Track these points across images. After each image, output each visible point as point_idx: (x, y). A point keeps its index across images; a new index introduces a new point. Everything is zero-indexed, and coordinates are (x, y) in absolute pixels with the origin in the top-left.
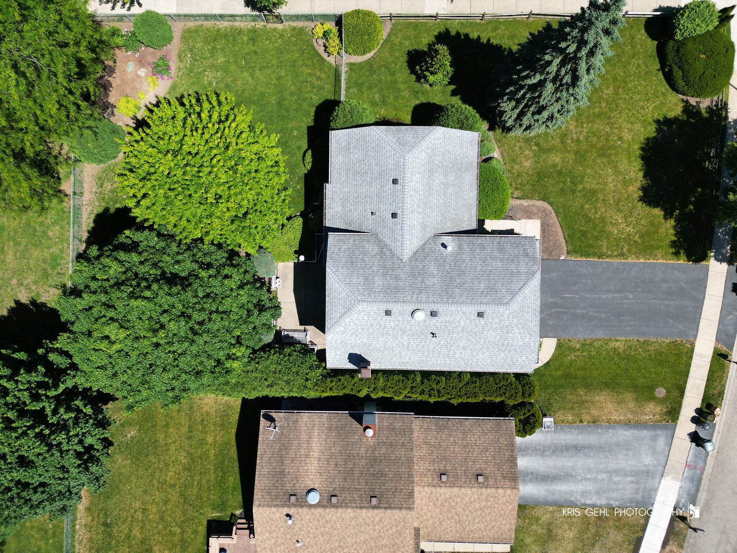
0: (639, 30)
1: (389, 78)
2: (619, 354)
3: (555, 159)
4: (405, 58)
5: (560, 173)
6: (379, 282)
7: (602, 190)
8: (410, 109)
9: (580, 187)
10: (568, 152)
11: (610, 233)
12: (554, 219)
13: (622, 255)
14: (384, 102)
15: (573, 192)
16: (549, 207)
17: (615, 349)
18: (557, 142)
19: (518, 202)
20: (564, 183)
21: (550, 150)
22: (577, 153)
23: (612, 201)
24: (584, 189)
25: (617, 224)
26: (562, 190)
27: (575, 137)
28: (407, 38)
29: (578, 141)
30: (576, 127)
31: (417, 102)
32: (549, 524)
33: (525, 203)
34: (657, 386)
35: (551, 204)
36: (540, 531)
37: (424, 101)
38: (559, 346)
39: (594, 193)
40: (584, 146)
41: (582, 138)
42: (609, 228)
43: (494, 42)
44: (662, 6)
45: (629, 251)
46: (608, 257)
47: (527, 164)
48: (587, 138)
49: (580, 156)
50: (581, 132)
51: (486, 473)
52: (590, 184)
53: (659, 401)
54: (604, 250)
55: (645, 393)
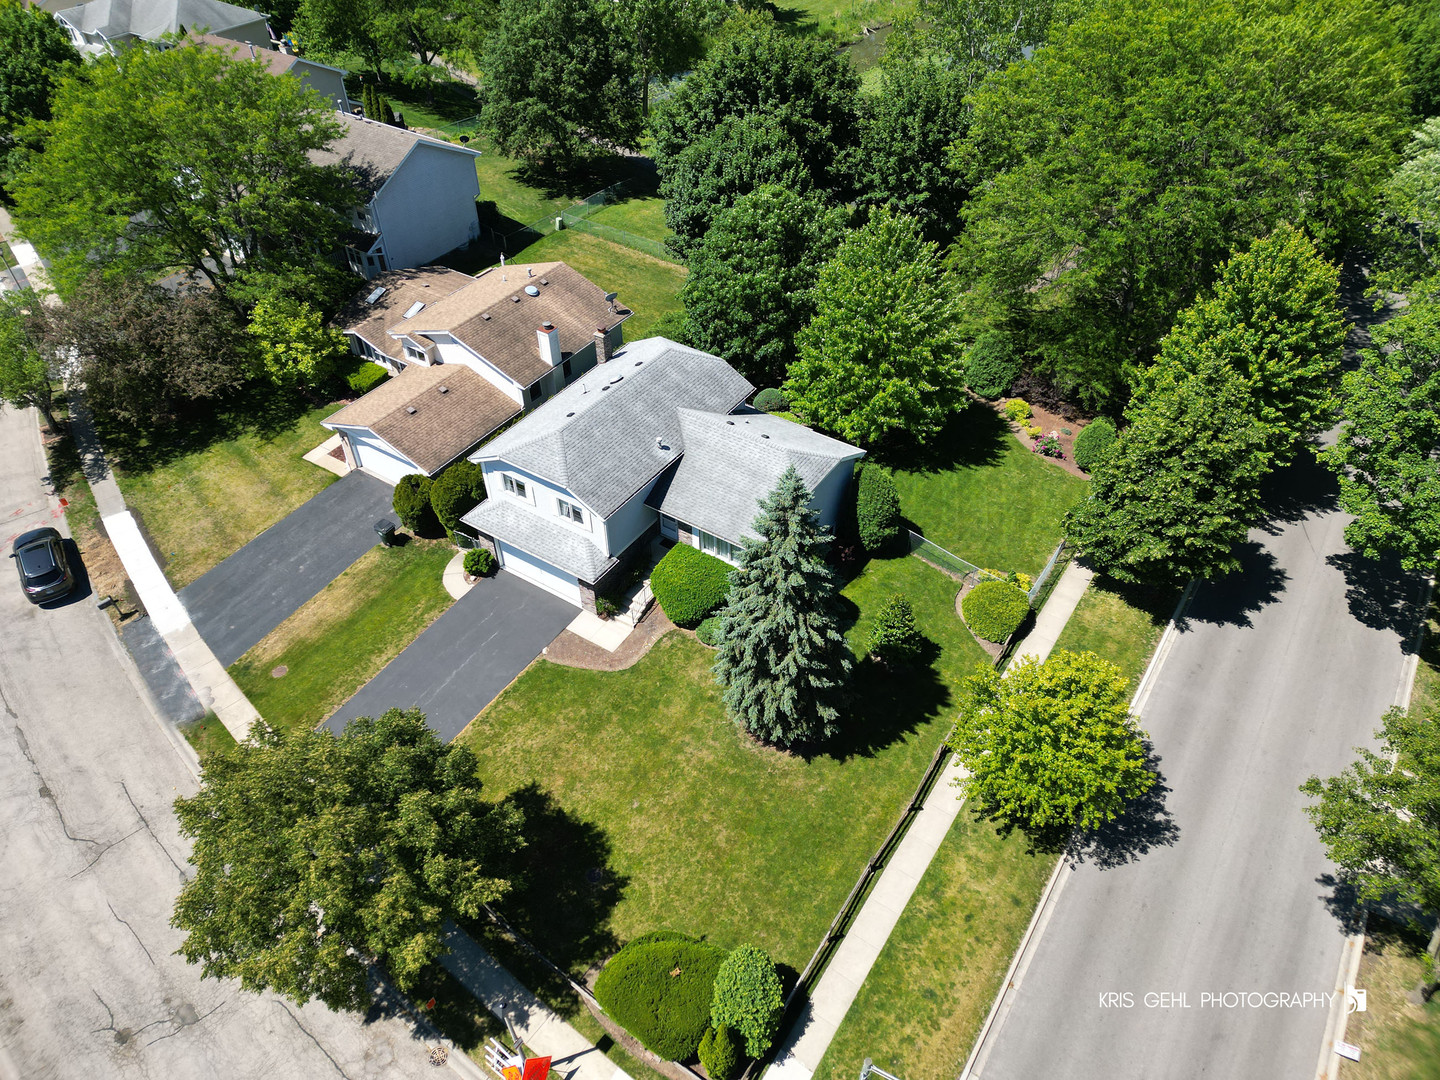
0: (792, 954)
2: (372, 652)
3: (677, 709)
4: (933, 638)
5: (654, 704)
7: (588, 743)
8: (858, 603)
9: (615, 718)
10: (673, 730)
11: (525, 720)
12: (596, 667)
13: (483, 721)
14: (884, 585)
15: (616, 707)
16: (620, 668)
17: (381, 651)
18: (698, 722)
19: (655, 639)
20: (635, 703)
21: (692, 708)
22: (664, 739)
23: (564, 746)
24: (609, 721)
25: (529, 736)
26: (629, 694)
27: (688, 750)
28: (961, 656)
29: (679, 750)
30: (701, 761)
31: (863, 615)
32: (284, 497)
33: (648, 646)
34: (291, 673)
35: (622, 673)
36: (288, 487)
37: (859, 622)
38: (447, 598)
39: (594, 730)
40: (665, 754)
41: (680, 757)
42: (532, 722)
43: (896, 746)
44: (811, 1024)
45: (481, 733)
46: (498, 703)
48: (674, 764)
49: (656, 742)
50: (688, 761)
51: (410, 420)
52: (609, 732)
53: (272, 664)
54: (510, 703)
55: (298, 655)
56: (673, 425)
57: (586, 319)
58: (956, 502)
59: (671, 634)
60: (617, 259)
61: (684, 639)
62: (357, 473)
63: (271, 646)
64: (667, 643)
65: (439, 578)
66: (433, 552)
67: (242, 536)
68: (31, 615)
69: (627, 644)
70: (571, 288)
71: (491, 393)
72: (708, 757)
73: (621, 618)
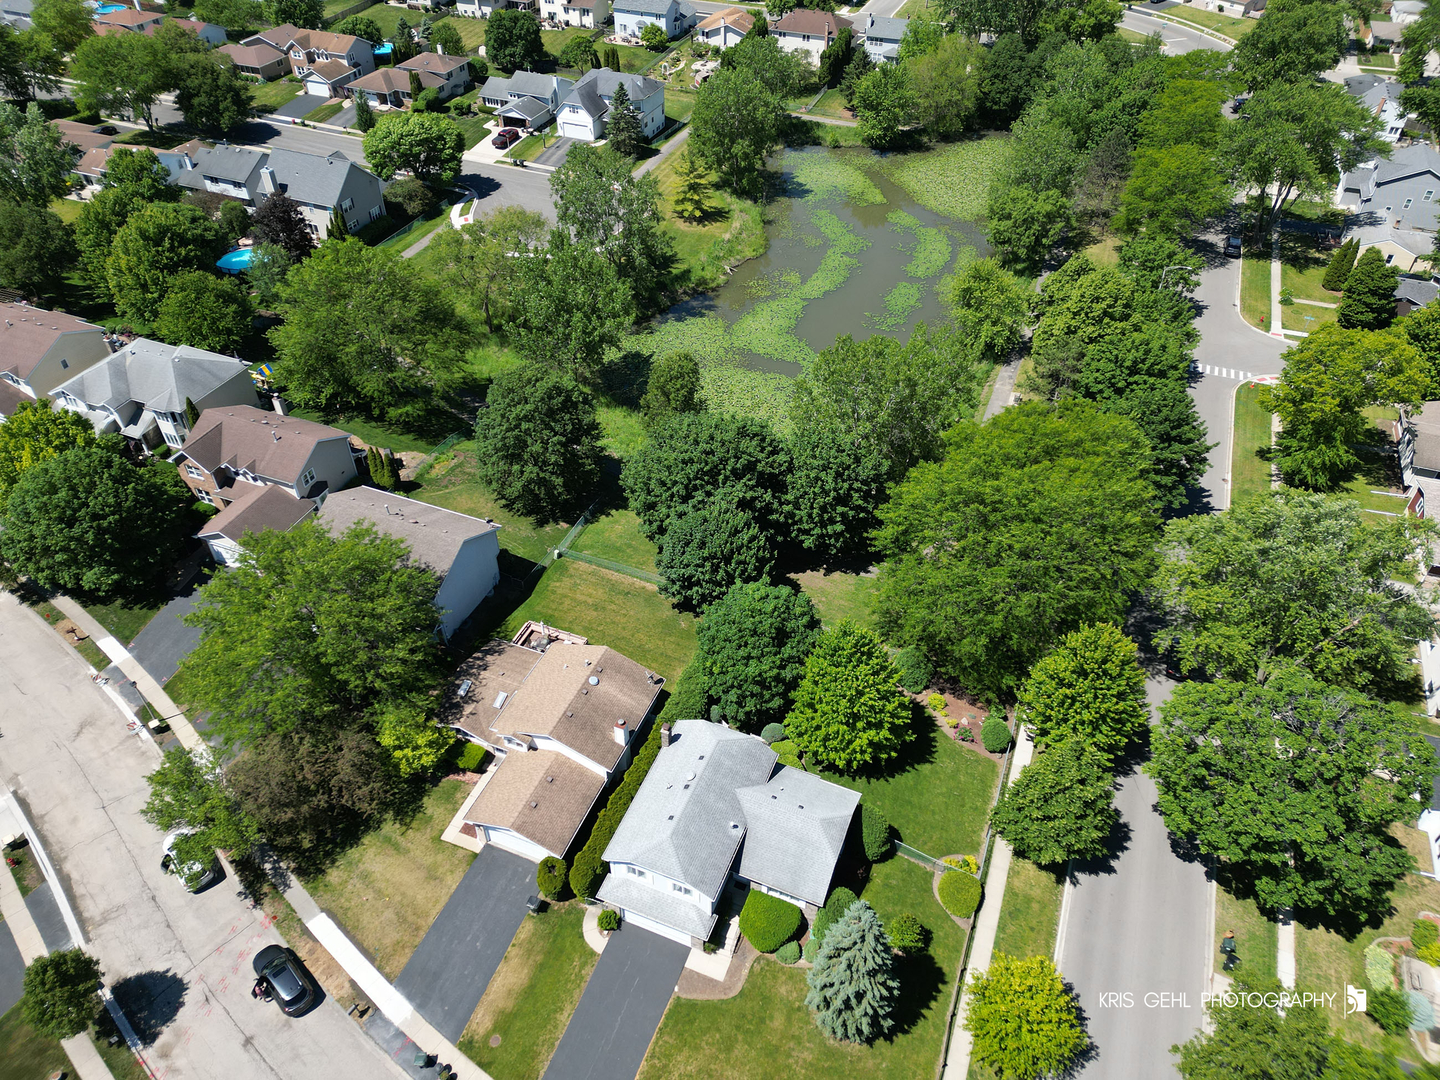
1: (909, 901)
2: (555, 1011)
3: (778, 1022)
5: (762, 1021)
6: (728, 763)
7: (728, 1061)
9: (740, 1037)
10: (781, 1040)
11: (680, 1050)
12: (715, 996)
13: (652, 1056)
14: (886, 885)
15: (738, 1028)
16: (732, 995)
17: (561, 1009)
18: (795, 1030)
19: (748, 965)
20: (750, 1022)
21: (789, 1019)
22: (777, 1048)
23: (712, 1066)
24: (737, 1041)
25: (687, 1063)
26: (744, 1016)
27: (794, 1054)
28: (947, 936)
29: (789, 1056)
30: (805, 1060)
32: (442, 880)
33: (745, 972)
34: (504, 1040)
35: (734, 998)
36: (441, 870)
38: (593, 953)
39: (729, 1049)
40: (781, 1060)
41: (791, 1061)
42: (686, 1052)
43: (921, 1022)
45: (653, 1066)
46: (656, 1042)
47: (783, 990)
48: (789, 1067)
49: (772, 1052)
50: (797, 1063)
51: (535, 812)
52: (739, 1050)
53: (487, 1036)
54: (666, 1038)
55: (504, 1023)
56: (736, 806)
57: (635, 695)
58: (915, 799)
59: (758, 960)
60: (613, 587)
61: (768, 963)
62: (488, 847)
63: (481, 1021)
64: (757, 968)
65: (581, 936)
66: (569, 913)
67: (421, 922)
68: (287, 1025)
69: (732, 972)
70: (619, 670)
71: (582, 772)
72: (808, 1056)
73: (720, 951)
